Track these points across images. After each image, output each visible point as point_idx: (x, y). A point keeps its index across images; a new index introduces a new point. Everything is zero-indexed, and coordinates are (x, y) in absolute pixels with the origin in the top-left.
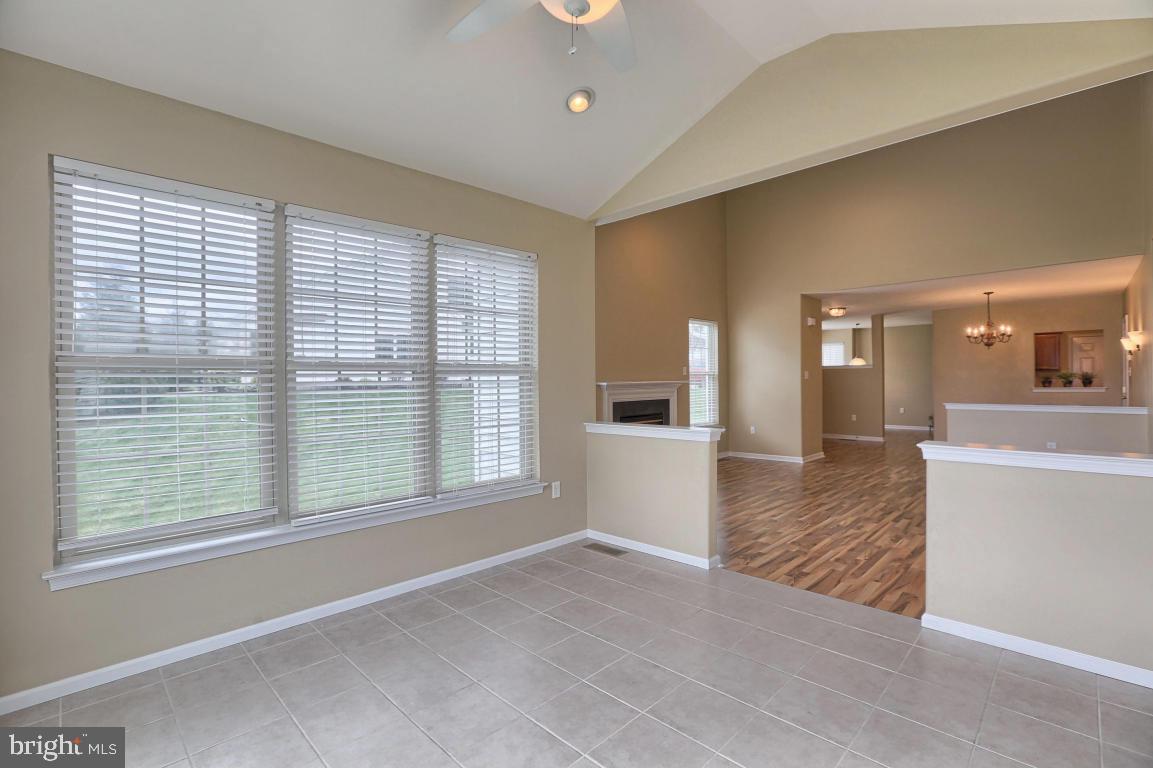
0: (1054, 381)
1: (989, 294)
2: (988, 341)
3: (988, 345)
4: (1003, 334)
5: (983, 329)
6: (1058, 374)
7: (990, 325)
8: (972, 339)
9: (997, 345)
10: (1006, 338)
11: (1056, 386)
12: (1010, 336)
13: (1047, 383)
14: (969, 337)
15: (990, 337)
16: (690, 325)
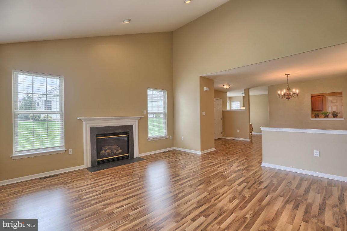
0: (320, 115)
1: (288, 75)
2: (288, 97)
3: (288, 99)
4: (294, 93)
5: (284, 91)
6: (322, 112)
7: (289, 89)
8: (280, 96)
9: (292, 99)
10: (296, 95)
11: (321, 118)
12: (298, 94)
13: (317, 116)
14: (279, 95)
15: (289, 95)
16: (148, 91)
